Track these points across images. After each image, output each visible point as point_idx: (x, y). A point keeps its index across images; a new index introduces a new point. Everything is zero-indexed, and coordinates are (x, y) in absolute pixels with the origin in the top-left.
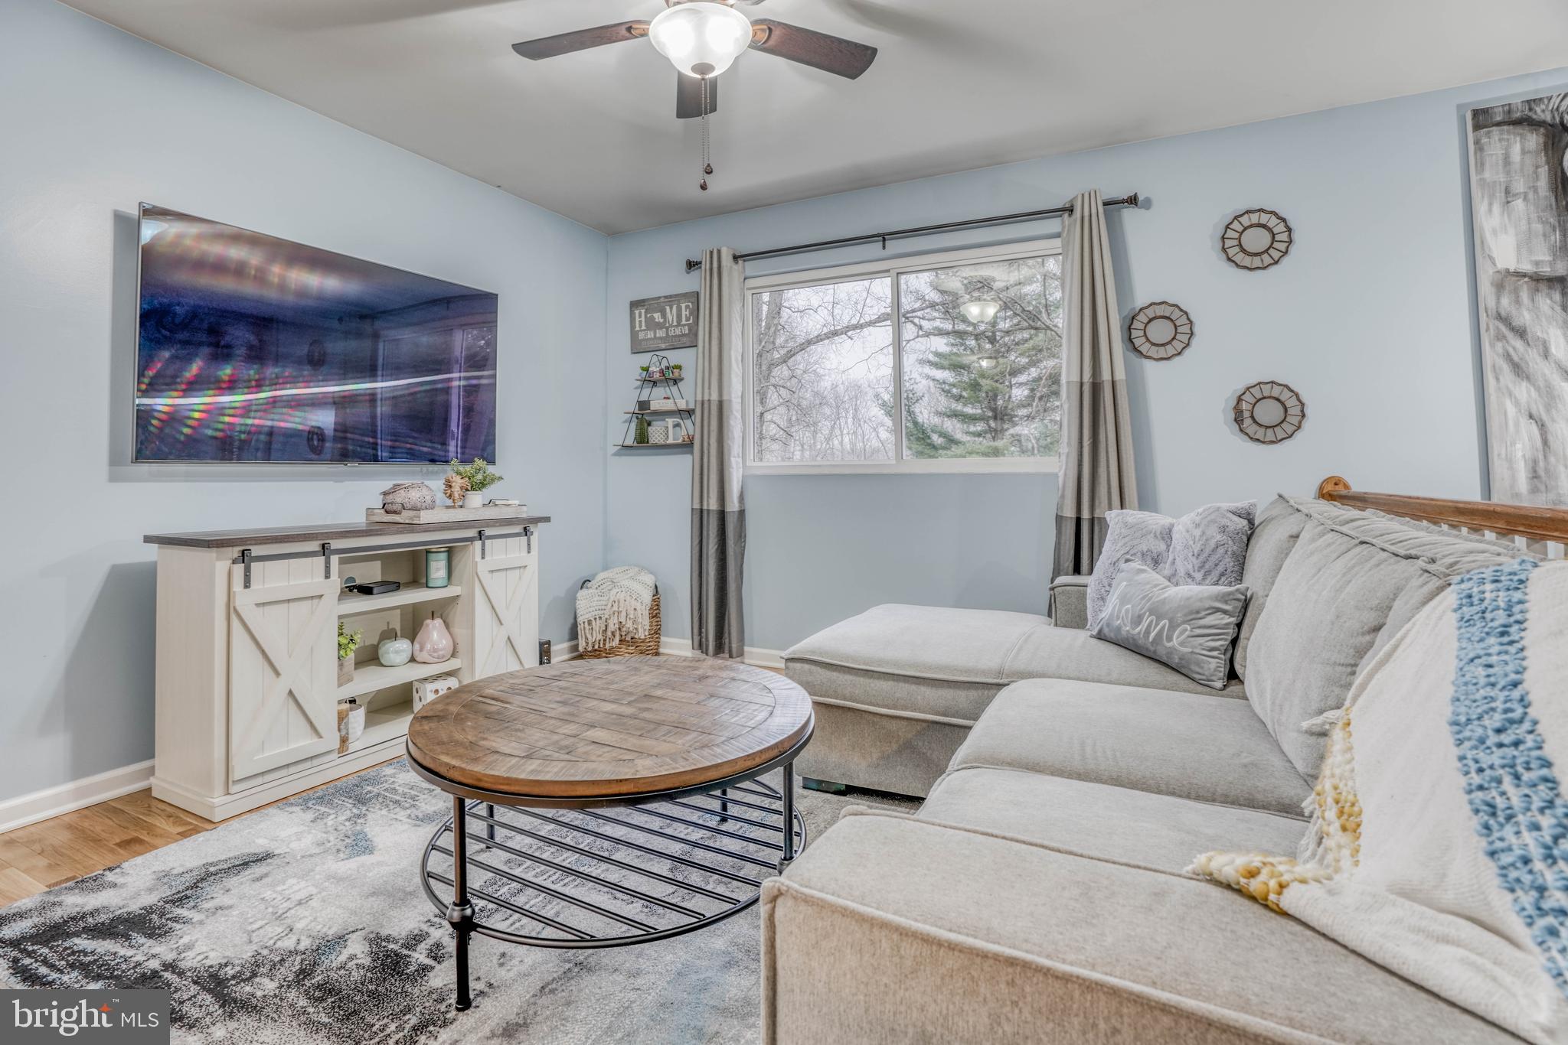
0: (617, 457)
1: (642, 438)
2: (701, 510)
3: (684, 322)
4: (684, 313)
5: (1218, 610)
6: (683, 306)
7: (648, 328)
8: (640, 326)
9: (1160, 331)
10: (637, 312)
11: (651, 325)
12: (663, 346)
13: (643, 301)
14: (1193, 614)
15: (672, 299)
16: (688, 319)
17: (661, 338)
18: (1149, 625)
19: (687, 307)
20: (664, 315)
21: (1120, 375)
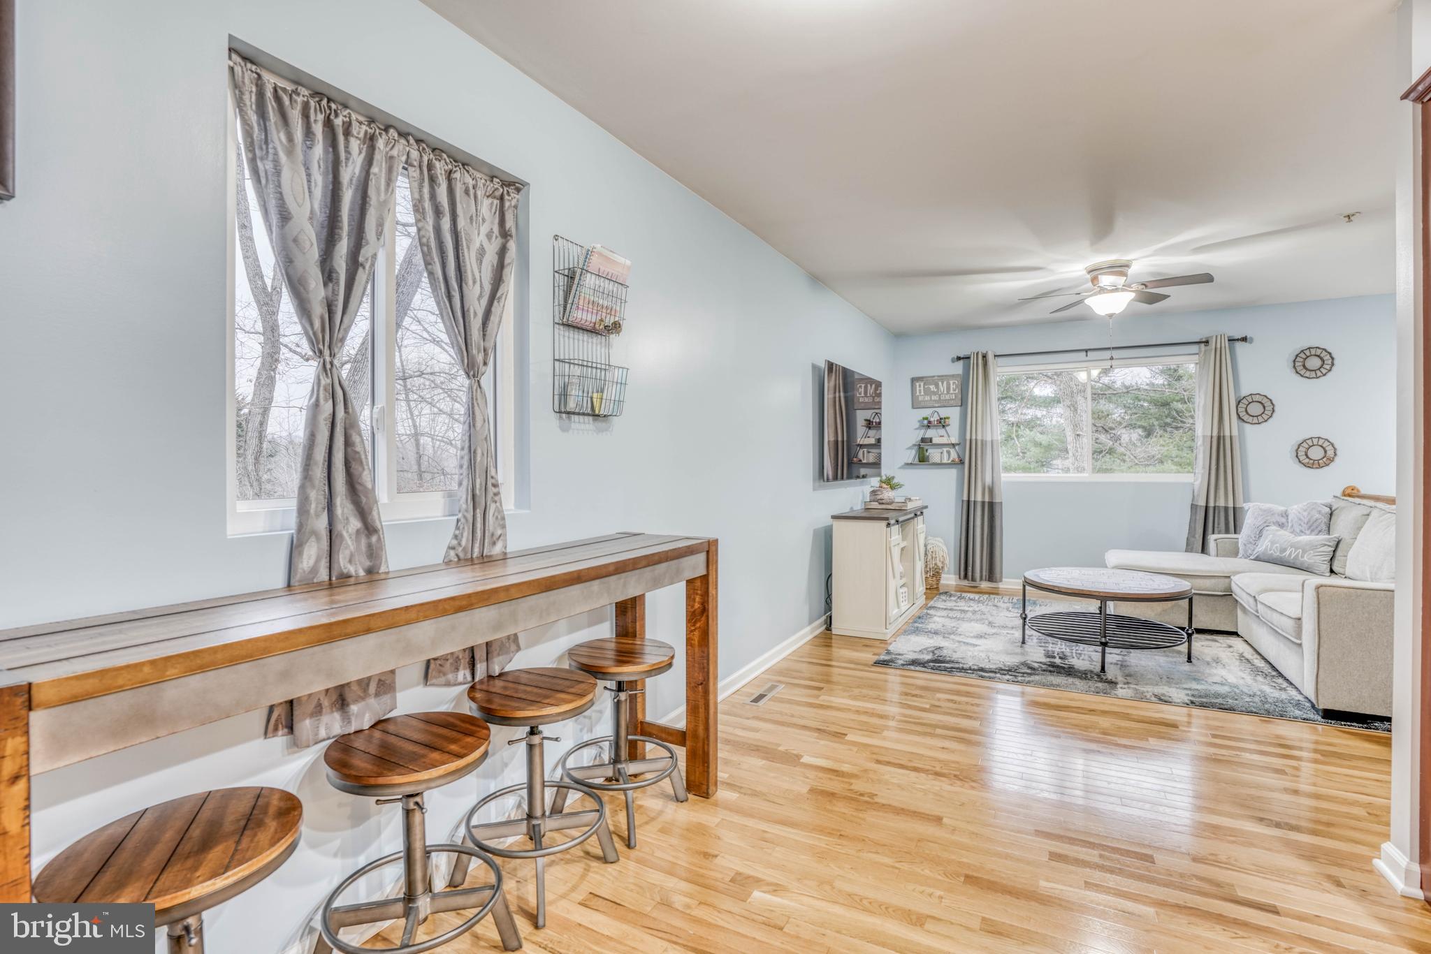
0: (902, 470)
1: (923, 459)
2: (969, 501)
3: (952, 392)
4: (952, 386)
5: (1326, 545)
6: (951, 382)
7: (926, 393)
8: (920, 392)
9: (1255, 409)
10: (917, 384)
11: (927, 392)
12: (937, 405)
13: (923, 378)
14: (1313, 547)
15: (942, 378)
16: (954, 390)
17: (935, 401)
18: (1291, 552)
19: (954, 383)
20: (937, 386)
21: (1235, 433)
